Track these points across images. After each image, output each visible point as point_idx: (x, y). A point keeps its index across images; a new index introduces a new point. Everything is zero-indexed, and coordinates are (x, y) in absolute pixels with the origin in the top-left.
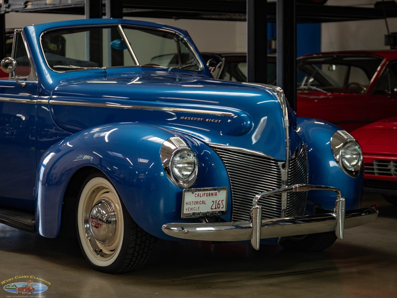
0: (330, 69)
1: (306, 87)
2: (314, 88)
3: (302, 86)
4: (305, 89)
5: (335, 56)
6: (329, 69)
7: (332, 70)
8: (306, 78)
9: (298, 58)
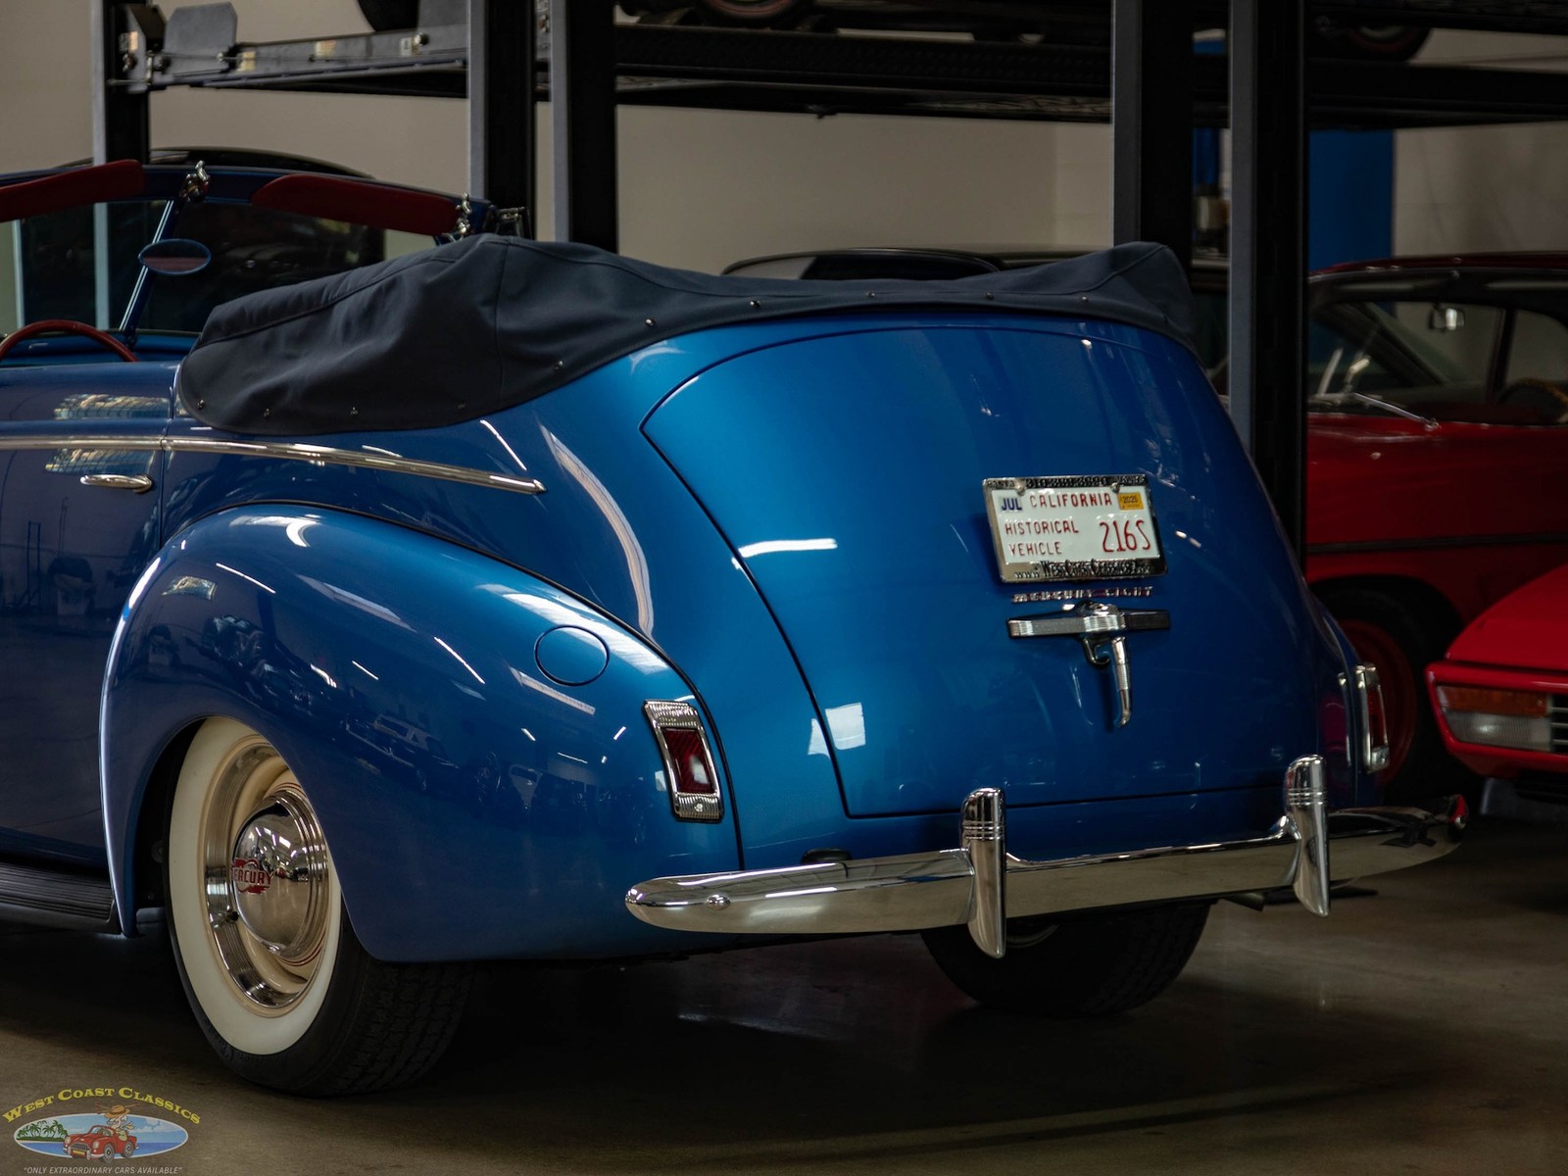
0: (1437, 323)
1: (1338, 398)
2: (1373, 400)
3: (1322, 394)
4: (1334, 408)
5: (1456, 273)
6: (1431, 326)
7: (1445, 329)
8: (1338, 356)
9: (1312, 279)
